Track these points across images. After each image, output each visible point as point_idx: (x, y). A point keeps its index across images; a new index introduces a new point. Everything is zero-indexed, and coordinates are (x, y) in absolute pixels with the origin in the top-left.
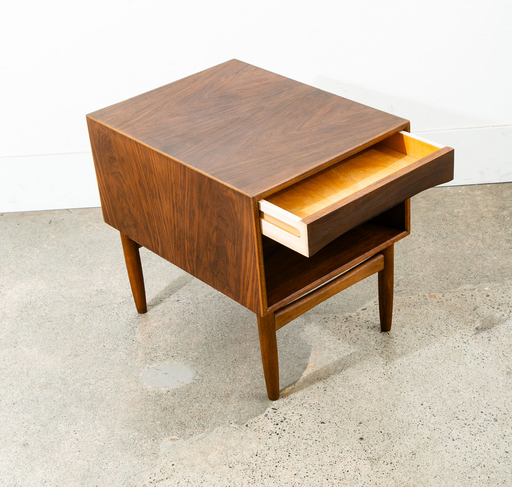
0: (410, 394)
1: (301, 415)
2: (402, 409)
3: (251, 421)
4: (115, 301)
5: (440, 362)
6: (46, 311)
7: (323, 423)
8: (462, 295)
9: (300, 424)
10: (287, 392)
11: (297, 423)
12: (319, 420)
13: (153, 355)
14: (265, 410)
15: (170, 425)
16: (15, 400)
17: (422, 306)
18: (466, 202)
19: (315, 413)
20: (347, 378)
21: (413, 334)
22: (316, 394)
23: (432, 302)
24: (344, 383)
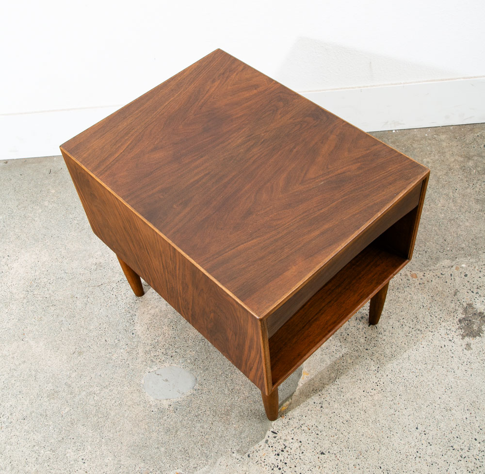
0: (404, 413)
1: (300, 442)
2: (398, 434)
3: (252, 449)
4: (114, 279)
5: (429, 367)
6: (50, 291)
7: (322, 453)
8: (441, 274)
9: (301, 455)
10: (284, 408)
11: (298, 454)
12: (319, 450)
13: (152, 355)
14: (265, 433)
15: (174, 453)
16: (25, 414)
17: (405, 289)
18: (433, 150)
19: (314, 440)
20: (342, 390)
21: (400, 328)
22: (313, 412)
23: (414, 284)
24: (339, 397)
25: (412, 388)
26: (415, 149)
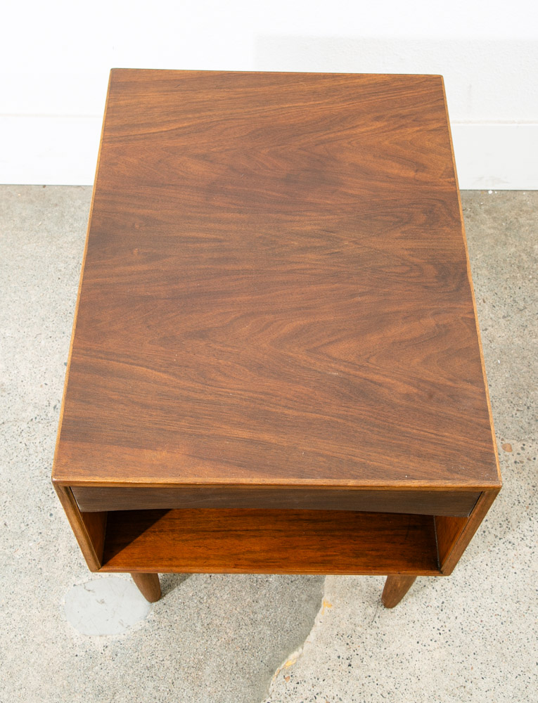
10: (290, 663)
20: (384, 637)
21: (480, 537)
22: (335, 672)
23: (507, 461)
24: (378, 650)
25: (495, 642)
26: (521, 226)
